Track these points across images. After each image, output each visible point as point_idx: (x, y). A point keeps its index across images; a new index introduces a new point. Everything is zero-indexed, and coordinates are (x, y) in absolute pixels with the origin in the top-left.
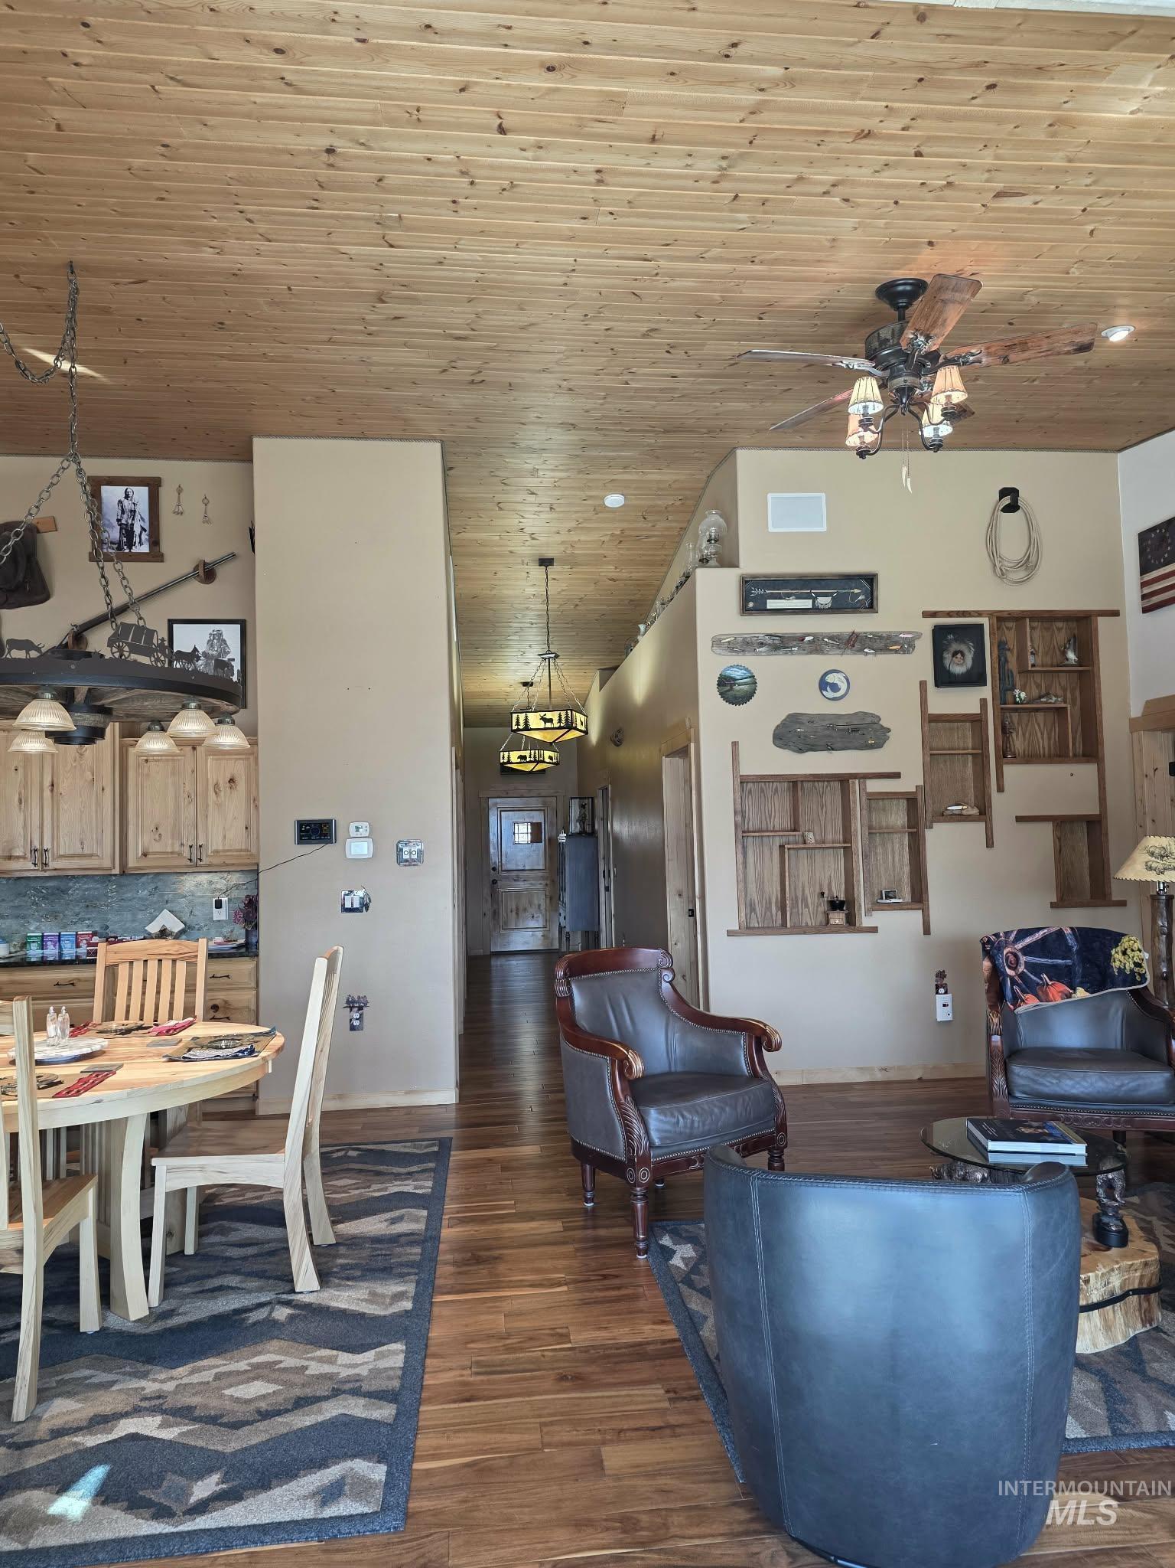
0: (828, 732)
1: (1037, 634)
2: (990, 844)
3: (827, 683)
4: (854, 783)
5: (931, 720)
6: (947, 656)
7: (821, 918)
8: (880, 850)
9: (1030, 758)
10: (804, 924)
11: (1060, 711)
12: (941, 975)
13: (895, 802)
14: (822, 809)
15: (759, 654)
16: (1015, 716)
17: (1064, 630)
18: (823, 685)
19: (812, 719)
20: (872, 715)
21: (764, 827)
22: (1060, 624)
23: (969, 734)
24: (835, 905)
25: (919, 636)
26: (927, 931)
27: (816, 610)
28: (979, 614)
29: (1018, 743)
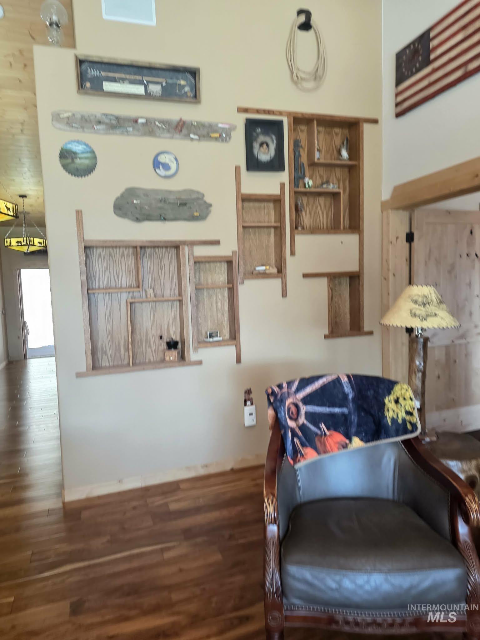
0: (160, 205)
1: (321, 136)
2: (284, 294)
3: (159, 163)
4: (183, 249)
5: (245, 199)
6: (256, 146)
7: (161, 355)
8: (207, 301)
9: (314, 230)
10: (147, 360)
11: (335, 195)
12: (249, 392)
13: (218, 264)
14: (162, 270)
15: (97, 132)
16: (305, 200)
17: (340, 135)
18: (156, 164)
19: (146, 193)
20: (198, 192)
21: (113, 285)
22: (337, 130)
23: (272, 212)
24: (172, 345)
25: (233, 128)
26: (239, 360)
27: (148, 96)
28: (280, 113)
29: (306, 219)
